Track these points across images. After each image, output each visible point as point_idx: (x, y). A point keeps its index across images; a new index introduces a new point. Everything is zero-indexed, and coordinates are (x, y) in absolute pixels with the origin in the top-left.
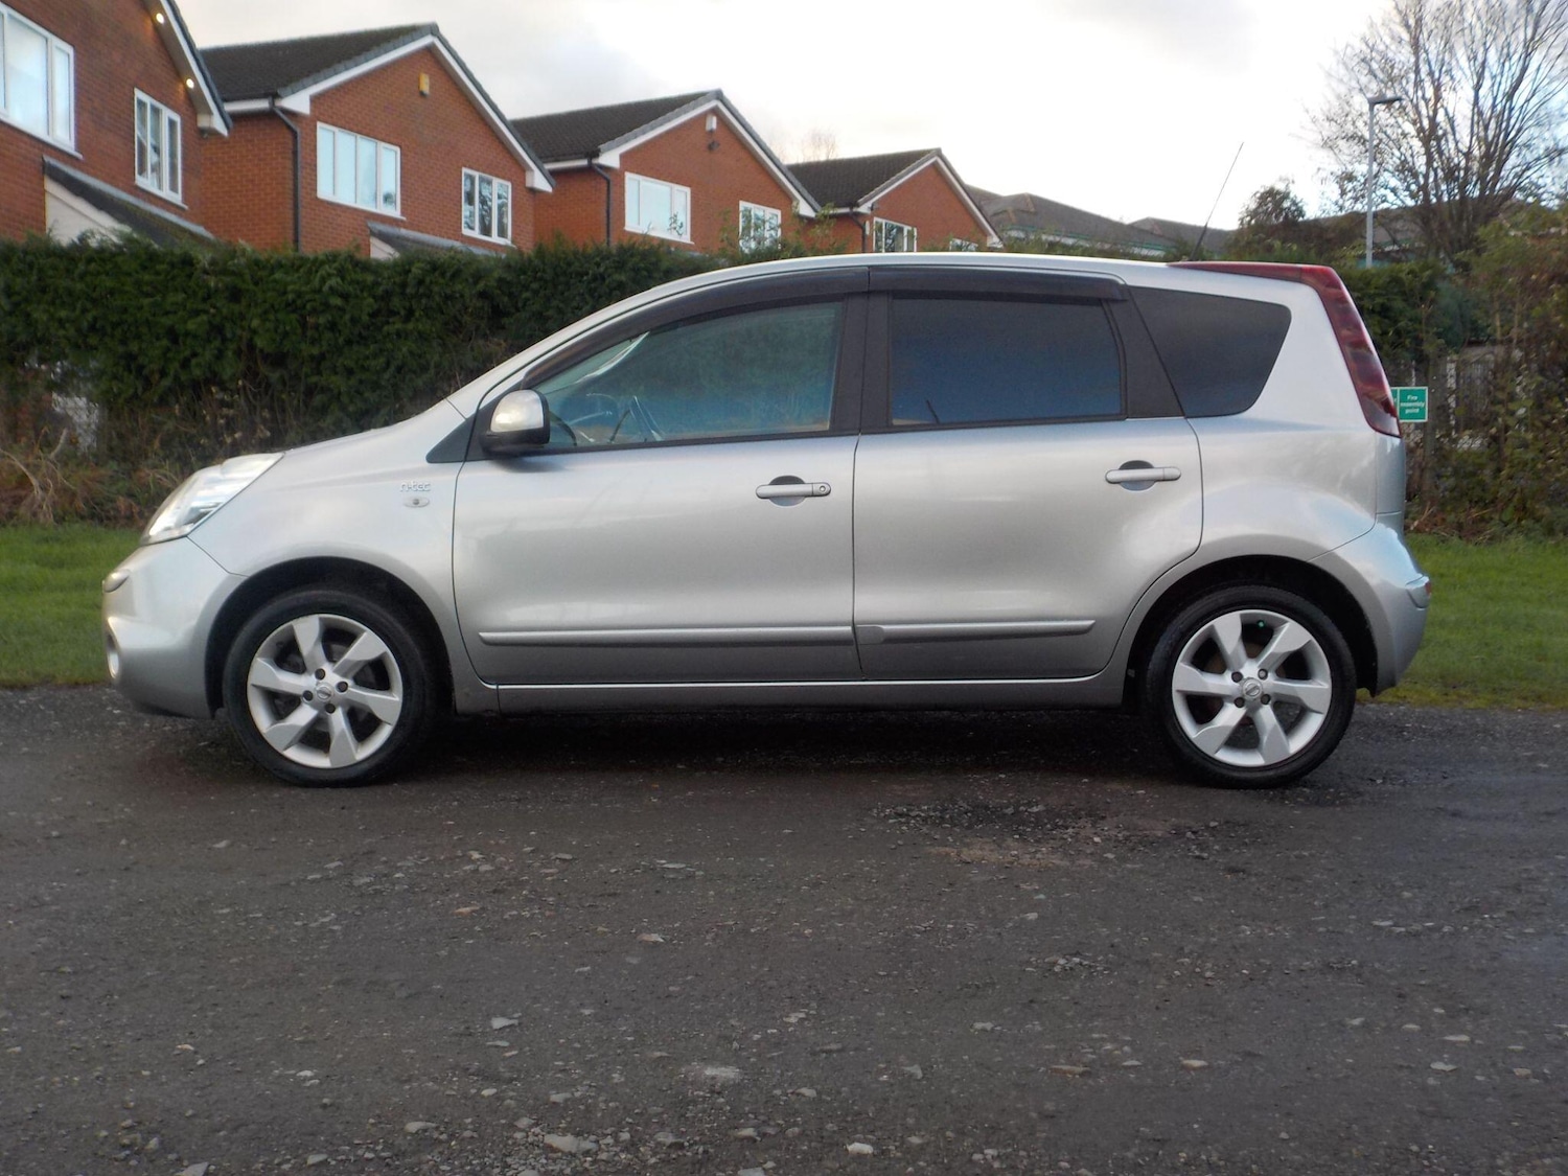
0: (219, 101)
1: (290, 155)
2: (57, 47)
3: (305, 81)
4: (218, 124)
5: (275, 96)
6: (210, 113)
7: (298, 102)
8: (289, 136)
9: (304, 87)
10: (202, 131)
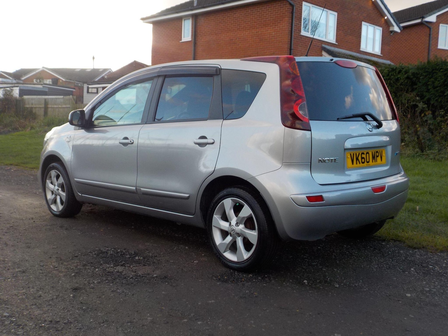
0: (398, 23)
1: (428, 36)
2: (330, 13)
3: (435, 11)
4: (396, 29)
5: (423, 18)
6: (393, 26)
7: (432, 18)
8: (428, 30)
9: (434, 13)
10: (391, 32)
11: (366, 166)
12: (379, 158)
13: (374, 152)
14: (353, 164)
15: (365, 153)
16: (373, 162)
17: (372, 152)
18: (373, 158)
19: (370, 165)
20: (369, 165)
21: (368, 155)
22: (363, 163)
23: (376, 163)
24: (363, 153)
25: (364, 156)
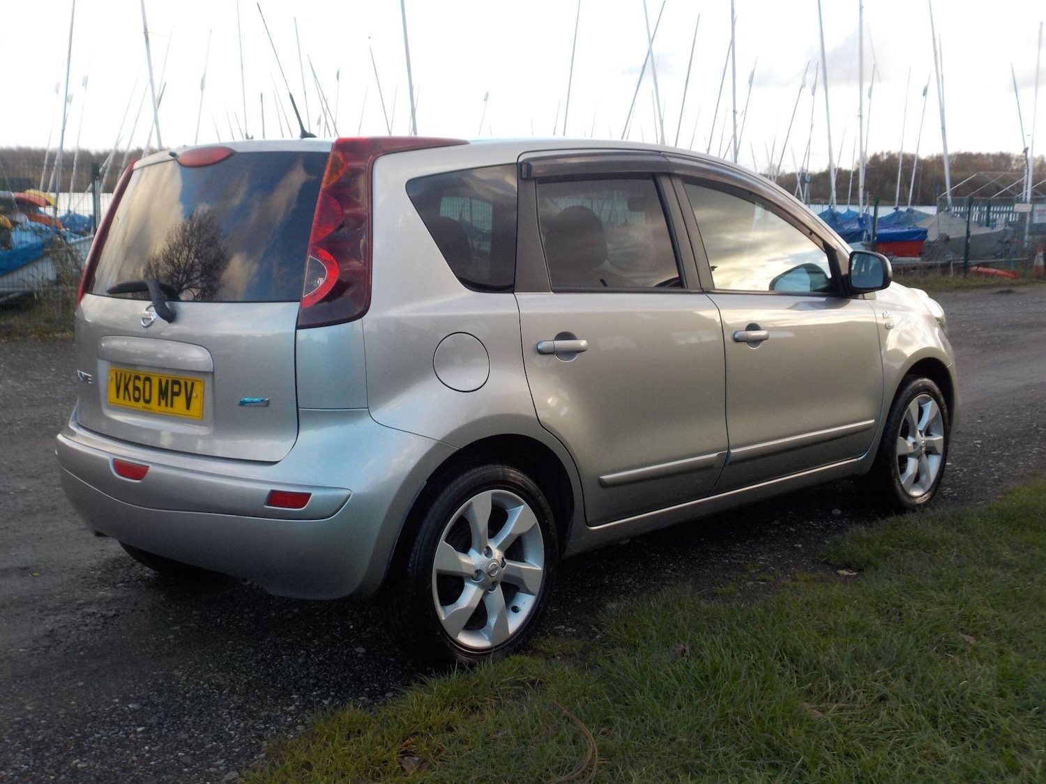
11: (142, 409)
12: (180, 401)
13: (167, 382)
14: (118, 397)
15: (142, 378)
16: (159, 404)
17: (160, 380)
18: (163, 394)
19: (152, 411)
20: (150, 409)
21: (147, 383)
22: (137, 400)
23: (169, 409)
24: (137, 378)
25: (139, 384)
